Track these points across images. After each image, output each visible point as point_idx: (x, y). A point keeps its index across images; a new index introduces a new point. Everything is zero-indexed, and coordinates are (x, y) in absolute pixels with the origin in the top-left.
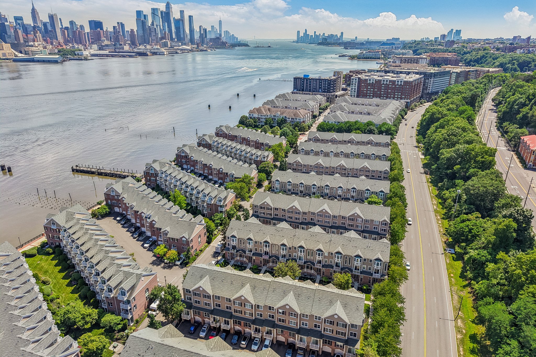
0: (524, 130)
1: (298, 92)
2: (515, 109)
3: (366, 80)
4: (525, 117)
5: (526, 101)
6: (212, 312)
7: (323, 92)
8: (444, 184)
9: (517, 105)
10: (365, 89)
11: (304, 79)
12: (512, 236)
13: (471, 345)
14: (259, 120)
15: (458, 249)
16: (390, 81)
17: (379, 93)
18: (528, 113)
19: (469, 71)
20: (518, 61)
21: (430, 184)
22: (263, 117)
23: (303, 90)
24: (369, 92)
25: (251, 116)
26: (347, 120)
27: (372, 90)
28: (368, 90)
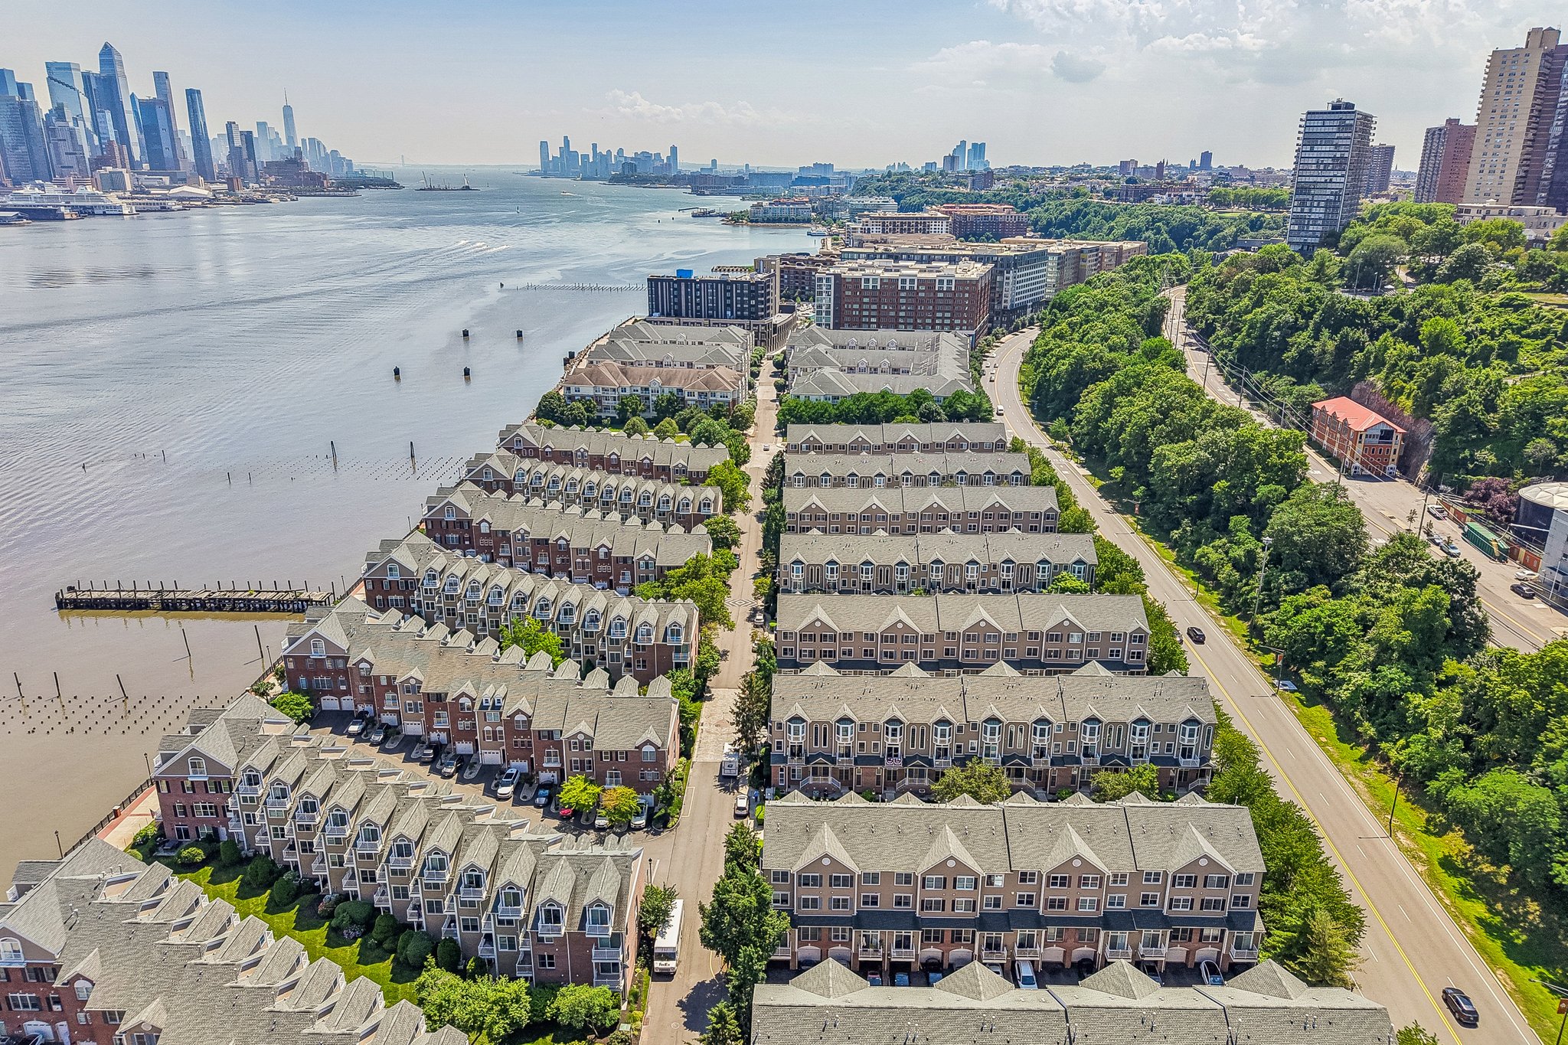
0: (1314, 387)
1: (663, 318)
2: (1275, 338)
3: (857, 281)
4: (1305, 356)
5: (1297, 319)
6: (858, 921)
7: (738, 317)
8: (1184, 530)
9: (1277, 328)
10: (856, 306)
11: (679, 282)
12: (1443, 624)
13: (1455, 882)
14: (599, 402)
15: (1308, 678)
16: (921, 282)
17: (892, 314)
18: (1310, 347)
19: (1081, 251)
20: (1167, 224)
21: (1147, 537)
22: (611, 394)
23: (678, 314)
24: (866, 313)
25: (573, 392)
26: (856, 391)
27: (874, 307)
28: (864, 307)
